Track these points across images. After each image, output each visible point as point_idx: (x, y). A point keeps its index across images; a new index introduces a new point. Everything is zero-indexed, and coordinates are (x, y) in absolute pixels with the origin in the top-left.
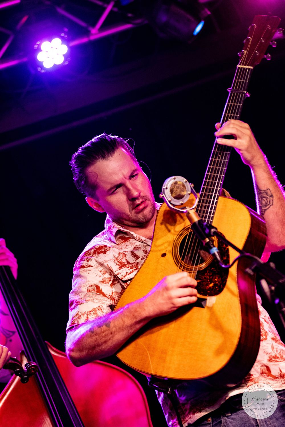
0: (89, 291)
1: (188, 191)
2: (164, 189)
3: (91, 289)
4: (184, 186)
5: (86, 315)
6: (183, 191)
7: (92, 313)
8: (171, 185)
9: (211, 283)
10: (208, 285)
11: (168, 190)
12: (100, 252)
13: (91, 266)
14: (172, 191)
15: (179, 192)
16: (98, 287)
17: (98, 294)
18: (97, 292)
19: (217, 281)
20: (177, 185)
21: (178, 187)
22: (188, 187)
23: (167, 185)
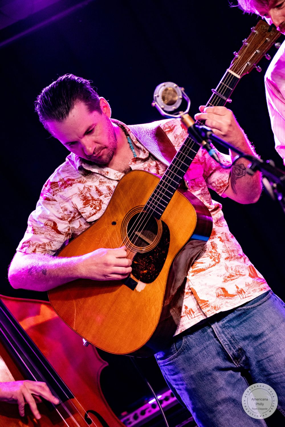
0: (46, 225)
1: (179, 95)
2: (156, 97)
3: (49, 224)
4: (175, 91)
5: (35, 247)
6: (174, 96)
7: (41, 246)
8: (162, 92)
9: (145, 270)
10: (142, 270)
11: (160, 97)
12: (67, 185)
13: (55, 200)
14: (163, 98)
15: (170, 97)
16: (55, 224)
17: (53, 230)
18: (53, 228)
19: (151, 270)
20: (168, 92)
21: (169, 94)
22: (178, 92)
23: (158, 93)
